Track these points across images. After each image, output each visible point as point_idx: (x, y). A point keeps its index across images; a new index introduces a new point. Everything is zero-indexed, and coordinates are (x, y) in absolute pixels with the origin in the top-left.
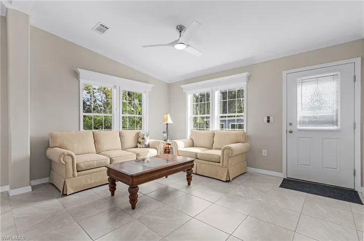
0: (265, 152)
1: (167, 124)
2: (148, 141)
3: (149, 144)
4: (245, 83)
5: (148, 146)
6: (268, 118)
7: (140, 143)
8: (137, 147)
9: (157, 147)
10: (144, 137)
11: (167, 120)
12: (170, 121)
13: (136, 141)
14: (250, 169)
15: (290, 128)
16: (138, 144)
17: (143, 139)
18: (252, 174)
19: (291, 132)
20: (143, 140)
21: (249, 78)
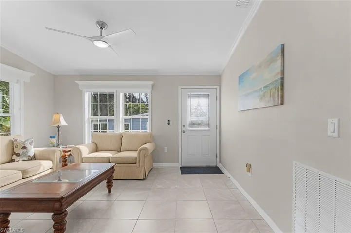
0: (166, 150)
1: (58, 127)
2: (32, 151)
3: (34, 155)
4: (150, 90)
5: (34, 158)
6: (169, 121)
7: (18, 155)
8: (12, 161)
9: (51, 157)
10: (26, 146)
11: (59, 121)
12: (63, 123)
13: (11, 153)
14: (155, 165)
15: (183, 129)
16: (14, 157)
17: (24, 148)
18: (157, 169)
19: (184, 132)
20: (25, 150)
21: (153, 86)
